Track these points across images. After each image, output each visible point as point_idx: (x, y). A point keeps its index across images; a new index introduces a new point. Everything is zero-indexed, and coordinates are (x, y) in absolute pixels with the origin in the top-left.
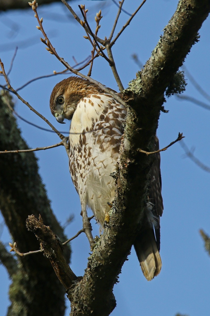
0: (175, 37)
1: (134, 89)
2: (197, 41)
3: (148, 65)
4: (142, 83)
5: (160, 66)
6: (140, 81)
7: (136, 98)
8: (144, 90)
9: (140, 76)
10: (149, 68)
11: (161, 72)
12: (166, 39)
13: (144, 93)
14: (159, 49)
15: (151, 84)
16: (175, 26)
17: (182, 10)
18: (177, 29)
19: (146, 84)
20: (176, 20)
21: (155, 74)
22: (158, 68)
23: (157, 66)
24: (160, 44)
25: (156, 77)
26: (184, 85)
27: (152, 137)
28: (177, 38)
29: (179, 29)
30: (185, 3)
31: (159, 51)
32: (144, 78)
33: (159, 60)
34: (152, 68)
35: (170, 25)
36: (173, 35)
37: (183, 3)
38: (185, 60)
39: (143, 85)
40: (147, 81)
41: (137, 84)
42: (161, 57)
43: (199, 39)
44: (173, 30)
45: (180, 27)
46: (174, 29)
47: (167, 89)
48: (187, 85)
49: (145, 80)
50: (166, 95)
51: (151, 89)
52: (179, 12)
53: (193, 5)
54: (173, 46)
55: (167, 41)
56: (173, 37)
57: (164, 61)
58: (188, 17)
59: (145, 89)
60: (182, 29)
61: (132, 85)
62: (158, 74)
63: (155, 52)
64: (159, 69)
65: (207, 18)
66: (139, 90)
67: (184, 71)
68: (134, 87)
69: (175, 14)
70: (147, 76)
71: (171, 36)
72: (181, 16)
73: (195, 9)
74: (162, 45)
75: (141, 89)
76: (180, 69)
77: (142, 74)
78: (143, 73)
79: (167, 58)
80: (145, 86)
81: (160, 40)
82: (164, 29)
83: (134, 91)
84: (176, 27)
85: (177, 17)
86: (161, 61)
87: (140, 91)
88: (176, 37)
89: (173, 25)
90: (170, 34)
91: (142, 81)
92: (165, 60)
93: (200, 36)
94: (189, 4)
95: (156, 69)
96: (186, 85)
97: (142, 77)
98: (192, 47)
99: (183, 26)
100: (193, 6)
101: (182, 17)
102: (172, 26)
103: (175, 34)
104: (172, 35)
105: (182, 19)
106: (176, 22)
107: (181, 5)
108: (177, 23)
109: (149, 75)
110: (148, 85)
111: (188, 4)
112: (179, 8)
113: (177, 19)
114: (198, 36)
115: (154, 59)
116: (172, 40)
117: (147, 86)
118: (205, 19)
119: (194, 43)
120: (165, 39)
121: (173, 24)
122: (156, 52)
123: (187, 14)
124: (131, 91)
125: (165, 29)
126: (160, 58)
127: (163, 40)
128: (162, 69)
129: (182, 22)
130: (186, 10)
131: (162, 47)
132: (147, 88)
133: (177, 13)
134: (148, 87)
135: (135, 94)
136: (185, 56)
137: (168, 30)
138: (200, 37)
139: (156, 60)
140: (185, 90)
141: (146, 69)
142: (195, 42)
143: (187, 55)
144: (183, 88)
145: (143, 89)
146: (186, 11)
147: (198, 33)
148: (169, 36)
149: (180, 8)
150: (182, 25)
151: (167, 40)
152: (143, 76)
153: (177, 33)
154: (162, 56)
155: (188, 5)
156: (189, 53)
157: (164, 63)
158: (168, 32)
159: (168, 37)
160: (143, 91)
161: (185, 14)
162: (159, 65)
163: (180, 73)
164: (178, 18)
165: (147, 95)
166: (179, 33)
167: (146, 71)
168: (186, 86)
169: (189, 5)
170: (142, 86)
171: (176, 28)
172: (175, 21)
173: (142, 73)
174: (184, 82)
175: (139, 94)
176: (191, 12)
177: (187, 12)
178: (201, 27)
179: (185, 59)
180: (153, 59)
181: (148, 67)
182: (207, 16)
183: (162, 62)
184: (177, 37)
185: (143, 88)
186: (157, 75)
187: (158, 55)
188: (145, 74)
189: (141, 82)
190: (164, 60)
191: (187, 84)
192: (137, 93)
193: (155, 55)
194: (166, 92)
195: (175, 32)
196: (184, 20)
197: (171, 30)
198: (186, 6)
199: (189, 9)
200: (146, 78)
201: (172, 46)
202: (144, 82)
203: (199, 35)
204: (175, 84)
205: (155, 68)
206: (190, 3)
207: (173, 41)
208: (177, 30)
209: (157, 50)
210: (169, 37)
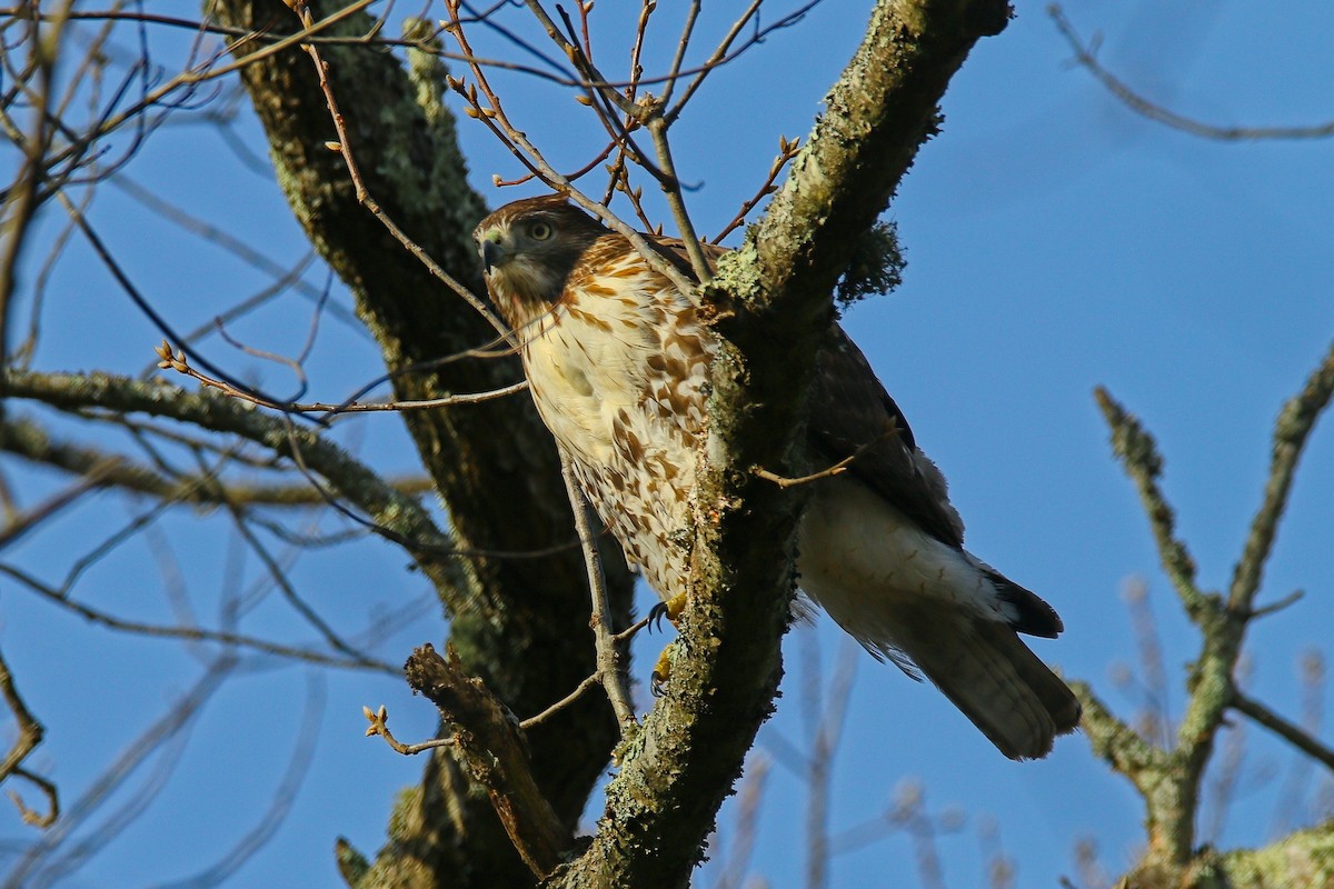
0: (861, 124)
1: (734, 283)
2: (935, 132)
3: (779, 208)
4: (759, 263)
5: (816, 214)
6: (752, 256)
7: (741, 311)
8: (766, 286)
9: (755, 241)
10: (783, 218)
11: (820, 233)
12: (833, 129)
13: (767, 297)
14: (812, 159)
15: (789, 267)
16: (860, 90)
17: (883, 41)
18: (869, 98)
19: (774, 267)
20: (863, 71)
21: (801, 238)
22: (809, 217)
23: (806, 212)
24: (814, 141)
25: (804, 248)
26: (897, 268)
27: (797, 426)
28: (870, 129)
29: (873, 99)
30: (889, 18)
31: (810, 164)
32: (765, 247)
33: (814, 193)
34: (790, 219)
35: (846, 86)
36: (856, 116)
37: (886, 19)
38: (896, 192)
39: (762, 269)
40: (776, 258)
41: (743, 267)
42: (819, 184)
43: (939, 126)
44: (853, 101)
45: (877, 93)
46: (858, 98)
47: (841, 279)
48: (907, 267)
49: (769, 255)
50: (840, 299)
51: (790, 282)
52: (872, 45)
53: (916, 28)
54: (857, 151)
55: (835, 137)
56: (857, 124)
57: (828, 198)
58: (900, 65)
59: (771, 282)
60: (885, 101)
61: (729, 268)
62: (809, 236)
63: (800, 168)
64: (813, 224)
65: (964, 64)
66: (749, 285)
67: (896, 223)
68: (734, 274)
69: (861, 52)
70: (775, 244)
71: (851, 120)
72: (878, 58)
73: (923, 41)
74: (820, 148)
75: (757, 283)
76: (883, 217)
77: (760, 235)
78: (763, 230)
79: (836, 188)
80: (768, 274)
81: (815, 128)
82: (828, 98)
83: (735, 290)
84: (863, 92)
85: (866, 60)
86: (820, 197)
87: (755, 290)
88: (865, 126)
89: (854, 86)
90: (846, 115)
91: (760, 258)
92: (832, 194)
93: (943, 116)
94: (904, 26)
95: (803, 221)
96: (903, 265)
97: (759, 245)
98: (918, 149)
99: (886, 92)
100: (915, 31)
101: (883, 63)
102: (851, 88)
103: (860, 115)
104: (852, 117)
105: (881, 70)
106: (863, 78)
107: (879, 24)
108: (867, 81)
109: (781, 239)
110: (781, 271)
111: (901, 23)
112: (873, 33)
113: (868, 70)
114: (938, 115)
115: (797, 191)
116: (852, 132)
117: (775, 274)
118: (959, 66)
119: (924, 139)
120: (829, 130)
121: (856, 82)
122: (803, 169)
123: (899, 53)
124: (725, 288)
125: (831, 97)
126: (814, 187)
127: (823, 131)
128: (822, 221)
129: (882, 78)
130: (896, 40)
131: (821, 154)
132: (776, 279)
133: (865, 51)
134: (780, 277)
135: (738, 298)
136: (897, 180)
137: (839, 100)
138: (945, 119)
139: (804, 193)
140: (899, 282)
141: (772, 218)
142: (928, 135)
143: (904, 176)
144: (895, 277)
145: (762, 283)
146: (895, 44)
147: (937, 106)
148: (841, 120)
149: (877, 34)
150: (883, 89)
151: (837, 134)
152: (763, 241)
153: (866, 112)
154: (823, 182)
155: (899, 28)
156: (909, 169)
157: (830, 203)
158: (839, 109)
159: (840, 124)
160: (762, 287)
161: (890, 55)
162: (814, 210)
163: (884, 228)
164: (871, 66)
165: (775, 301)
166: (874, 112)
167: (773, 226)
168: (904, 270)
169: (905, 29)
170: (759, 273)
171: (864, 98)
172: (862, 74)
173: (760, 230)
174: (897, 257)
175: (752, 299)
176: (912, 48)
177: (899, 48)
178: (947, 91)
179: (898, 186)
180: (794, 189)
181: (778, 214)
182: (965, 59)
183: (823, 200)
184: (868, 125)
185: (764, 280)
186: (808, 242)
187: (810, 178)
188: (770, 235)
189: (756, 260)
190: (829, 193)
191: (906, 264)
192: (743, 297)
193: (799, 176)
194: (839, 290)
195: (863, 108)
196: (890, 72)
197: (848, 101)
198: (894, 28)
199: (904, 40)
200: (774, 248)
201: (851, 152)
202: (765, 259)
203: (942, 112)
204: (865, 268)
205: (800, 217)
206: (907, 21)
207: (855, 136)
208: (868, 104)
209: (805, 161)
210: (842, 123)
